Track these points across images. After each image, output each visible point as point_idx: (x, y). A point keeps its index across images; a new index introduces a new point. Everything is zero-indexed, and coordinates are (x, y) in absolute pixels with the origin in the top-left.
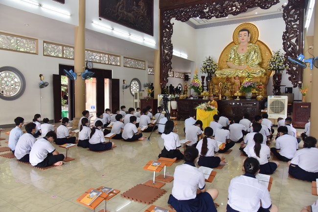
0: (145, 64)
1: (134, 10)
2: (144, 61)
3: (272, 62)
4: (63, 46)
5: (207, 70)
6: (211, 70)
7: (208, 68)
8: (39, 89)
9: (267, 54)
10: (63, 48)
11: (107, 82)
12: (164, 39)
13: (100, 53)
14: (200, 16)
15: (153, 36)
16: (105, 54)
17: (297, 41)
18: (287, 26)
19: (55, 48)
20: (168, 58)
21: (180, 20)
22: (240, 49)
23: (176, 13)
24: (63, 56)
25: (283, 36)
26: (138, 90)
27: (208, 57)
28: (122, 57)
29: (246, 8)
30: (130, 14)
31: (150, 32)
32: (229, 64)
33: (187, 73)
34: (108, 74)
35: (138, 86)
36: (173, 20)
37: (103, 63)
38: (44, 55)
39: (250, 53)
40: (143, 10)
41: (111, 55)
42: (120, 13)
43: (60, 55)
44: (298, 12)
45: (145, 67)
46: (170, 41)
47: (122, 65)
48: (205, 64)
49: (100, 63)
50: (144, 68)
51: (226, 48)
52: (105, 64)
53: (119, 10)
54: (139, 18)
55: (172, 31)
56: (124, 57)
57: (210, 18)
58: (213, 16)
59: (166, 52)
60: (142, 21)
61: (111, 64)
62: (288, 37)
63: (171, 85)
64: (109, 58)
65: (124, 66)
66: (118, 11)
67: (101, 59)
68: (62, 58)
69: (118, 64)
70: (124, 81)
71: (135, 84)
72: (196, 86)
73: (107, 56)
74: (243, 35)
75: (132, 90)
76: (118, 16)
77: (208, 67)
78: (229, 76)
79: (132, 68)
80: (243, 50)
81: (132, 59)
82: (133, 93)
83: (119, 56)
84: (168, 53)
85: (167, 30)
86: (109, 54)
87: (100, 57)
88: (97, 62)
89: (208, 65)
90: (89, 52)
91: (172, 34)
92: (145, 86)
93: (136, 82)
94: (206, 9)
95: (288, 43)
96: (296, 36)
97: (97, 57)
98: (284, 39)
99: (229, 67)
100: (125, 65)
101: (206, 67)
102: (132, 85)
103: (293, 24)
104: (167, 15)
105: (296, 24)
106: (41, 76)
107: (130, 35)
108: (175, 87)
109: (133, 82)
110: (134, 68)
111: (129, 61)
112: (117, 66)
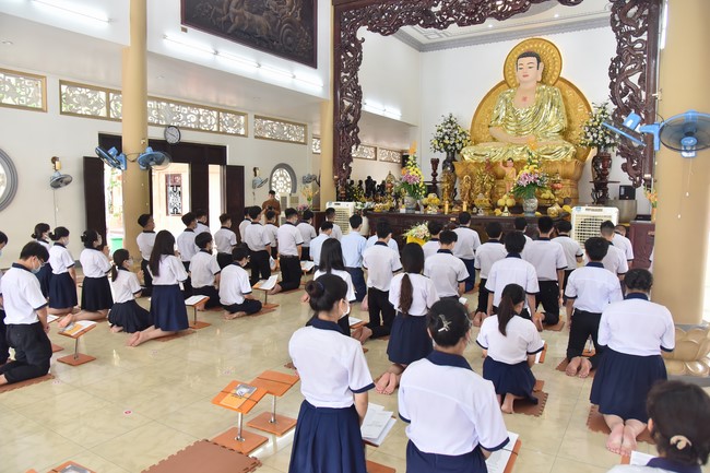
0: (305, 132)
1: (268, 9)
2: (304, 126)
3: (590, 128)
4: (108, 91)
5: (445, 144)
6: (454, 144)
7: (447, 141)
8: (51, 191)
9: (581, 108)
10: (108, 97)
11: (215, 174)
12: (343, 74)
13: (198, 107)
14: (422, 22)
15: (316, 67)
16: (211, 109)
17: (641, 80)
18: (619, 45)
19: (90, 95)
20: (351, 118)
21: (379, 31)
22: (518, 98)
23: (370, 17)
24: (108, 113)
25: (611, 68)
26: (289, 190)
27: (447, 116)
28: (251, 117)
29: (527, 3)
30: (258, 18)
31: (310, 59)
32: (495, 131)
33: (406, 151)
34: (217, 154)
35: (289, 180)
36: (363, 32)
37: (205, 131)
38: (62, 113)
39: (541, 107)
40: (291, 8)
41: (225, 112)
42: (235, 15)
43: (103, 113)
44: (646, 12)
45: (306, 138)
46: (357, 80)
47: (251, 135)
48: (441, 131)
49: (199, 130)
50: (302, 141)
51: (488, 94)
52: (211, 131)
53: (232, 9)
54: (281, 25)
55: (361, 55)
56: (256, 117)
57: (446, 27)
58: (453, 22)
59: (347, 104)
60: (288, 35)
61: (224, 133)
62: (622, 71)
63: (369, 177)
64: (219, 117)
65: (256, 137)
66: (228, 11)
67: (202, 120)
68: (108, 118)
69: (242, 132)
70: (255, 169)
71: (281, 176)
72: (411, 182)
73: (215, 113)
74: (525, 66)
76: (228, 22)
77: (447, 138)
78: (493, 160)
79: (276, 140)
80: (525, 99)
81: (275, 120)
83: (243, 114)
84: (350, 107)
85: (349, 54)
86: (219, 110)
87: (199, 116)
88: (190, 129)
89: (446, 134)
90: (172, 105)
91: (359, 64)
92: (306, 181)
93: (285, 172)
94: (436, 5)
95: (623, 85)
96: (641, 68)
97: (191, 117)
98: (612, 75)
99: (494, 139)
100: (259, 134)
101: (443, 138)
102: (274, 179)
103: (633, 39)
104: (349, 19)
105: (641, 41)
106: (54, 160)
107: (260, 66)
109: (278, 173)
110: (280, 140)
111: (267, 124)
112: (239, 135)
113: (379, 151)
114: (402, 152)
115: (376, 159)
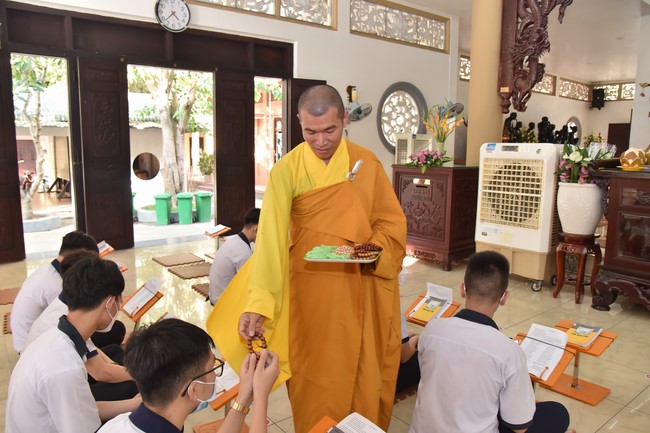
0: (446, 33)
2: (444, 20)
11: (268, 89)
26: (414, 129)
33: (600, 83)
34: (275, 58)
35: (415, 112)
37: (251, 12)
45: (446, 42)
47: (344, 26)
50: (441, 47)
52: (263, 14)
61: (291, 19)
63: (545, 119)
69: (327, 21)
71: (401, 104)
75: (386, 128)
79: (393, 40)
82: (393, 140)
92: (445, 113)
93: (409, 100)
100: (358, 26)
102: (387, 109)
108: (558, 128)
109: (394, 99)
110: (400, 42)
111: (374, 12)
112: (322, 26)
113: (559, 82)
114: (591, 85)
115: (554, 94)
